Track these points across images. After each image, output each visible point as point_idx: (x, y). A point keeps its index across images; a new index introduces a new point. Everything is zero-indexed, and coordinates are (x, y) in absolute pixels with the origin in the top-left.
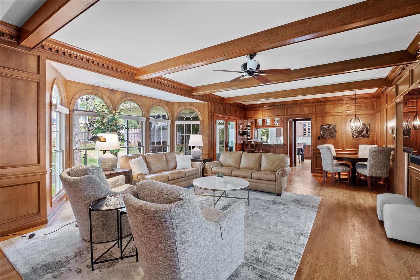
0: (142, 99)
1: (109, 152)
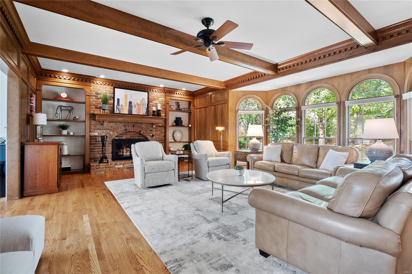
1: (255, 138)
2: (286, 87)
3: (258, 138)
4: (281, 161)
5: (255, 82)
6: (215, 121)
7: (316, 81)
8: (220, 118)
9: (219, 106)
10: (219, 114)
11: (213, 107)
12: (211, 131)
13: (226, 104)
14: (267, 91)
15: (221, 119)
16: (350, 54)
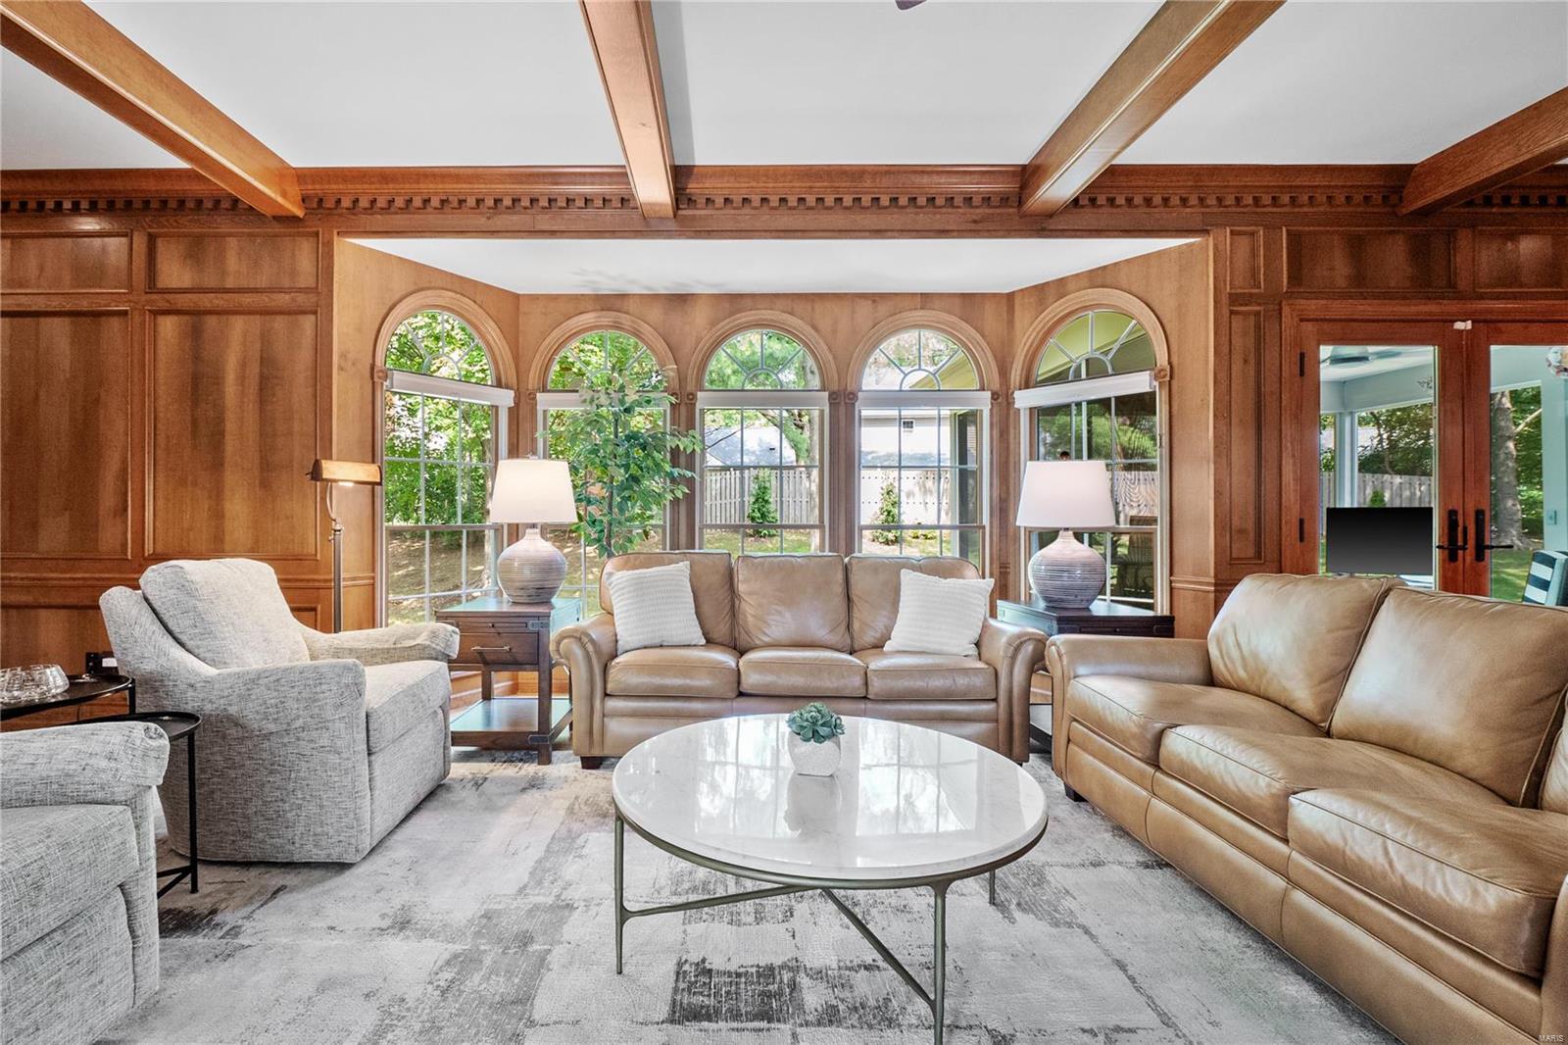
0: (813, 309)
1: (536, 533)
2: (623, 296)
3: (559, 534)
4: (707, 642)
5: (538, 228)
6: (194, 422)
7: (753, 296)
8: (251, 407)
9: (238, 325)
10: (242, 379)
11: (168, 326)
12: (149, 487)
13: (308, 322)
14: (517, 297)
15: (262, 410)
16: (975, 222)
